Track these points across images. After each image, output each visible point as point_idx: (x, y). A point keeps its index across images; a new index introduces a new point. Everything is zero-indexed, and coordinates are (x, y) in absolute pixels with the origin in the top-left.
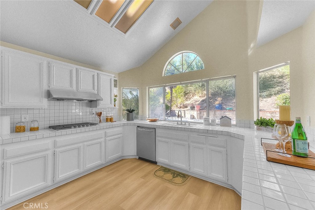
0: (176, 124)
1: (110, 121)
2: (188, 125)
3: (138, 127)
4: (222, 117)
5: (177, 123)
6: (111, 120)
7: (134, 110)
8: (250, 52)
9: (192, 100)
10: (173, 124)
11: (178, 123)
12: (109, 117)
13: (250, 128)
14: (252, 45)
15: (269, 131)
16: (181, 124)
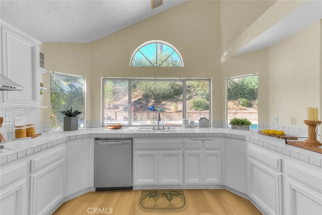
0: (152, 129)
1: (27, 136)
2: (167, 129)
3: (96, 139)
4: (201, 118)
5: (152, 127)
6: (30, 133)
7: (80, 113)
8: (223, 60)
9: (123, 100)
10: (147, 130)
11: (154, 128)
12: (24, 128)
13: (222, 127)
14: (225, 54)
15: (243, 129)
16: (159, 129)
